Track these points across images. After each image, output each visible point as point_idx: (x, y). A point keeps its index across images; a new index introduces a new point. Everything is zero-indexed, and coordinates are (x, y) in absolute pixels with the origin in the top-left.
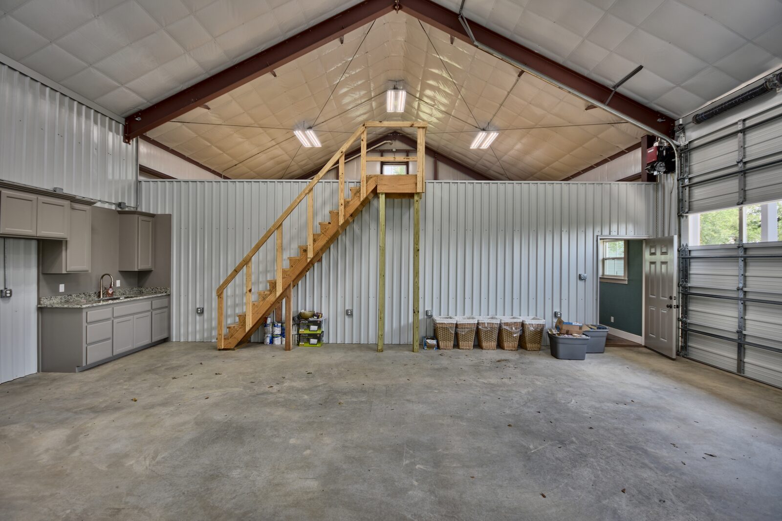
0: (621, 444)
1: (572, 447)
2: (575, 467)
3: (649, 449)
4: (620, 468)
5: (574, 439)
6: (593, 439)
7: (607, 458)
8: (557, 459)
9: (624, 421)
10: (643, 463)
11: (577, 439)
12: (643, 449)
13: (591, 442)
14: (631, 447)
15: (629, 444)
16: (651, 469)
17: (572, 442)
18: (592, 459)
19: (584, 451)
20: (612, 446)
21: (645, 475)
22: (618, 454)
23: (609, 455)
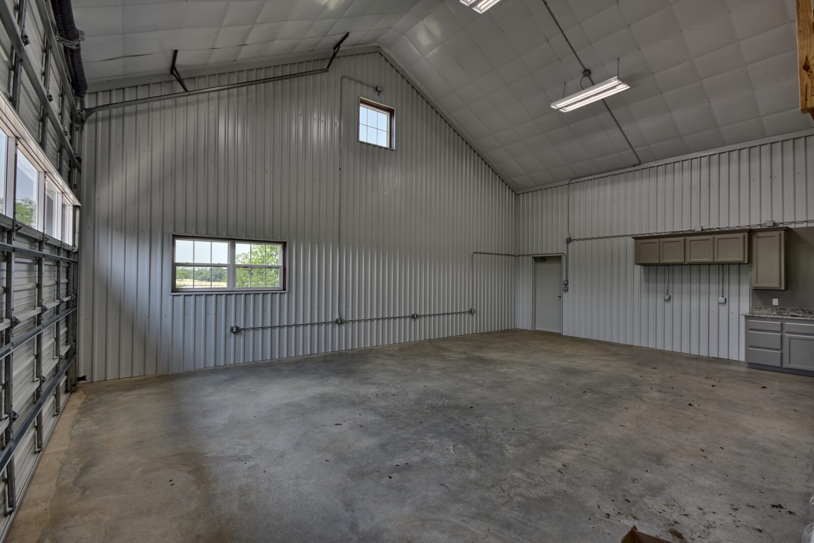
0: (397, 416)
1: (426, 407)
2: (419, 398)
3: (379, 418)
4: (397, 403)
5: (427, 411)
6: (416, 414)
7: (404, 406)
8: (429, 399)
9: (397, 439)
10: (384, 408)
11: (426, 412)
12: (383, 417)
13: (417, 412)
14: (391, 416)
15: (392, 418)
16: (380, 407)
17: (427, 409)
18: (412, 403)
19: (418, 406)
20: (403, 414)
21: (384, 403)
22: (399, 410)
23: (404, 408)
